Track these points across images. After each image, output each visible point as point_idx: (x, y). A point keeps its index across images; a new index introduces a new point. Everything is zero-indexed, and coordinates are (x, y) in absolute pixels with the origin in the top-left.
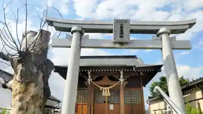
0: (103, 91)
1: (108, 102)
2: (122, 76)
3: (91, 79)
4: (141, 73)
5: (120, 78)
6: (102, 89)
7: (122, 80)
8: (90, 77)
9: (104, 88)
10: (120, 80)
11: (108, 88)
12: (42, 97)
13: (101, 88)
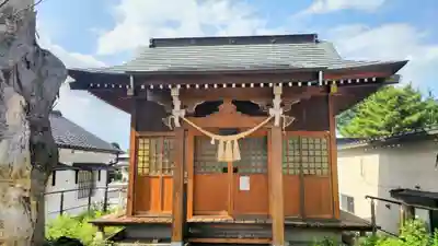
0: (221, 146)
1: (235, 170)
2: (277, 101)
3: (183, 113)
4: (334, 88)
5: (271, 105)
6: (217, 142)
7: (276, 112)
8: (177, 103)
9: (222, 138)
10: (272, 111)
11: (235, 137)
12: (27, 172)
13: (214, 137)
